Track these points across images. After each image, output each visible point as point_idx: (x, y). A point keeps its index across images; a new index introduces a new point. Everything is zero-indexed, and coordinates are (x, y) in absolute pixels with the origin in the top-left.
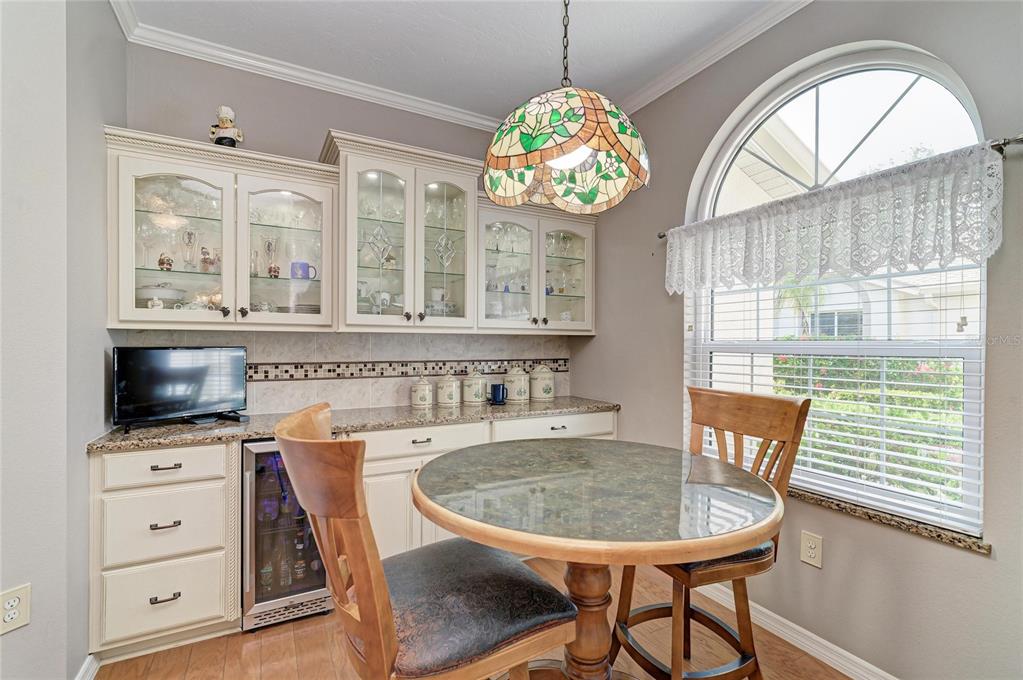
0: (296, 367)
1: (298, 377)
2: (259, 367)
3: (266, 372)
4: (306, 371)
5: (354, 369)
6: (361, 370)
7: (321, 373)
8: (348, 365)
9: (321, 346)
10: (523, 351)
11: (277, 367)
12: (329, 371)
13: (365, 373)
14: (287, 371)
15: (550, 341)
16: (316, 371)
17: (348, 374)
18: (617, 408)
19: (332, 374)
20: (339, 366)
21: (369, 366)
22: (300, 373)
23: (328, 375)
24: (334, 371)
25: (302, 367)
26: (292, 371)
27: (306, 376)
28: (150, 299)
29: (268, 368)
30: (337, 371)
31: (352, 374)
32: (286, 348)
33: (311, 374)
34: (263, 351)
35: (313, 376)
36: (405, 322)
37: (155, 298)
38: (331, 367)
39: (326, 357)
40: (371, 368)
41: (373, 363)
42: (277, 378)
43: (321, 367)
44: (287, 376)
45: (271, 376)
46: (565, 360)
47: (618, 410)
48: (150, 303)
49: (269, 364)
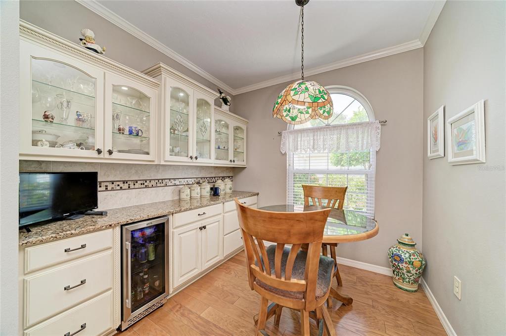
0: (124, 183)
1: (125, 188)
2: (102, 183)
3: (106, 186)
4: (129, 185)
5: (153, 183)
6: (157, 183)
7: (137, 185)
8: (150, 181)
9: (137, 171)
10: (219, 173)
11: (113, 183)
12: (141, 184)
13: (158, 185)
14: (118, 185)
15: (227, 169)
16: (134, 185)
17: (150, 186)
18: (258, 194)
19: (143, 186)
20: (146, 182)
21: (160, 181)
22: (126, 186)
23: (140, 186)
24: (144, 184)
25: (127, 183)
26: (121, 185)
27: (129, 187)
28: (39, 141)
29: (107, 184)
30: (145, 184)
31: (152, 185)
32: (118, 172)
33: (132, 186)
34: (104, 175)
35: (133, 187)
36: (190, 160)
37: (44, 140)
38: (142, 182)
39: (139, 177)
40: (161, 182)
41: (162, 179)
42: (113, 189)
43: (137, 182)
44: (119, 188)
45: (109, 188)
46: (232, 177)
47: (258, 195)
48: (39, 143)
49: (108, 182)
